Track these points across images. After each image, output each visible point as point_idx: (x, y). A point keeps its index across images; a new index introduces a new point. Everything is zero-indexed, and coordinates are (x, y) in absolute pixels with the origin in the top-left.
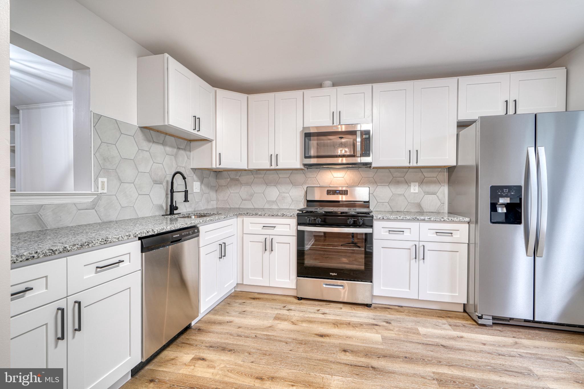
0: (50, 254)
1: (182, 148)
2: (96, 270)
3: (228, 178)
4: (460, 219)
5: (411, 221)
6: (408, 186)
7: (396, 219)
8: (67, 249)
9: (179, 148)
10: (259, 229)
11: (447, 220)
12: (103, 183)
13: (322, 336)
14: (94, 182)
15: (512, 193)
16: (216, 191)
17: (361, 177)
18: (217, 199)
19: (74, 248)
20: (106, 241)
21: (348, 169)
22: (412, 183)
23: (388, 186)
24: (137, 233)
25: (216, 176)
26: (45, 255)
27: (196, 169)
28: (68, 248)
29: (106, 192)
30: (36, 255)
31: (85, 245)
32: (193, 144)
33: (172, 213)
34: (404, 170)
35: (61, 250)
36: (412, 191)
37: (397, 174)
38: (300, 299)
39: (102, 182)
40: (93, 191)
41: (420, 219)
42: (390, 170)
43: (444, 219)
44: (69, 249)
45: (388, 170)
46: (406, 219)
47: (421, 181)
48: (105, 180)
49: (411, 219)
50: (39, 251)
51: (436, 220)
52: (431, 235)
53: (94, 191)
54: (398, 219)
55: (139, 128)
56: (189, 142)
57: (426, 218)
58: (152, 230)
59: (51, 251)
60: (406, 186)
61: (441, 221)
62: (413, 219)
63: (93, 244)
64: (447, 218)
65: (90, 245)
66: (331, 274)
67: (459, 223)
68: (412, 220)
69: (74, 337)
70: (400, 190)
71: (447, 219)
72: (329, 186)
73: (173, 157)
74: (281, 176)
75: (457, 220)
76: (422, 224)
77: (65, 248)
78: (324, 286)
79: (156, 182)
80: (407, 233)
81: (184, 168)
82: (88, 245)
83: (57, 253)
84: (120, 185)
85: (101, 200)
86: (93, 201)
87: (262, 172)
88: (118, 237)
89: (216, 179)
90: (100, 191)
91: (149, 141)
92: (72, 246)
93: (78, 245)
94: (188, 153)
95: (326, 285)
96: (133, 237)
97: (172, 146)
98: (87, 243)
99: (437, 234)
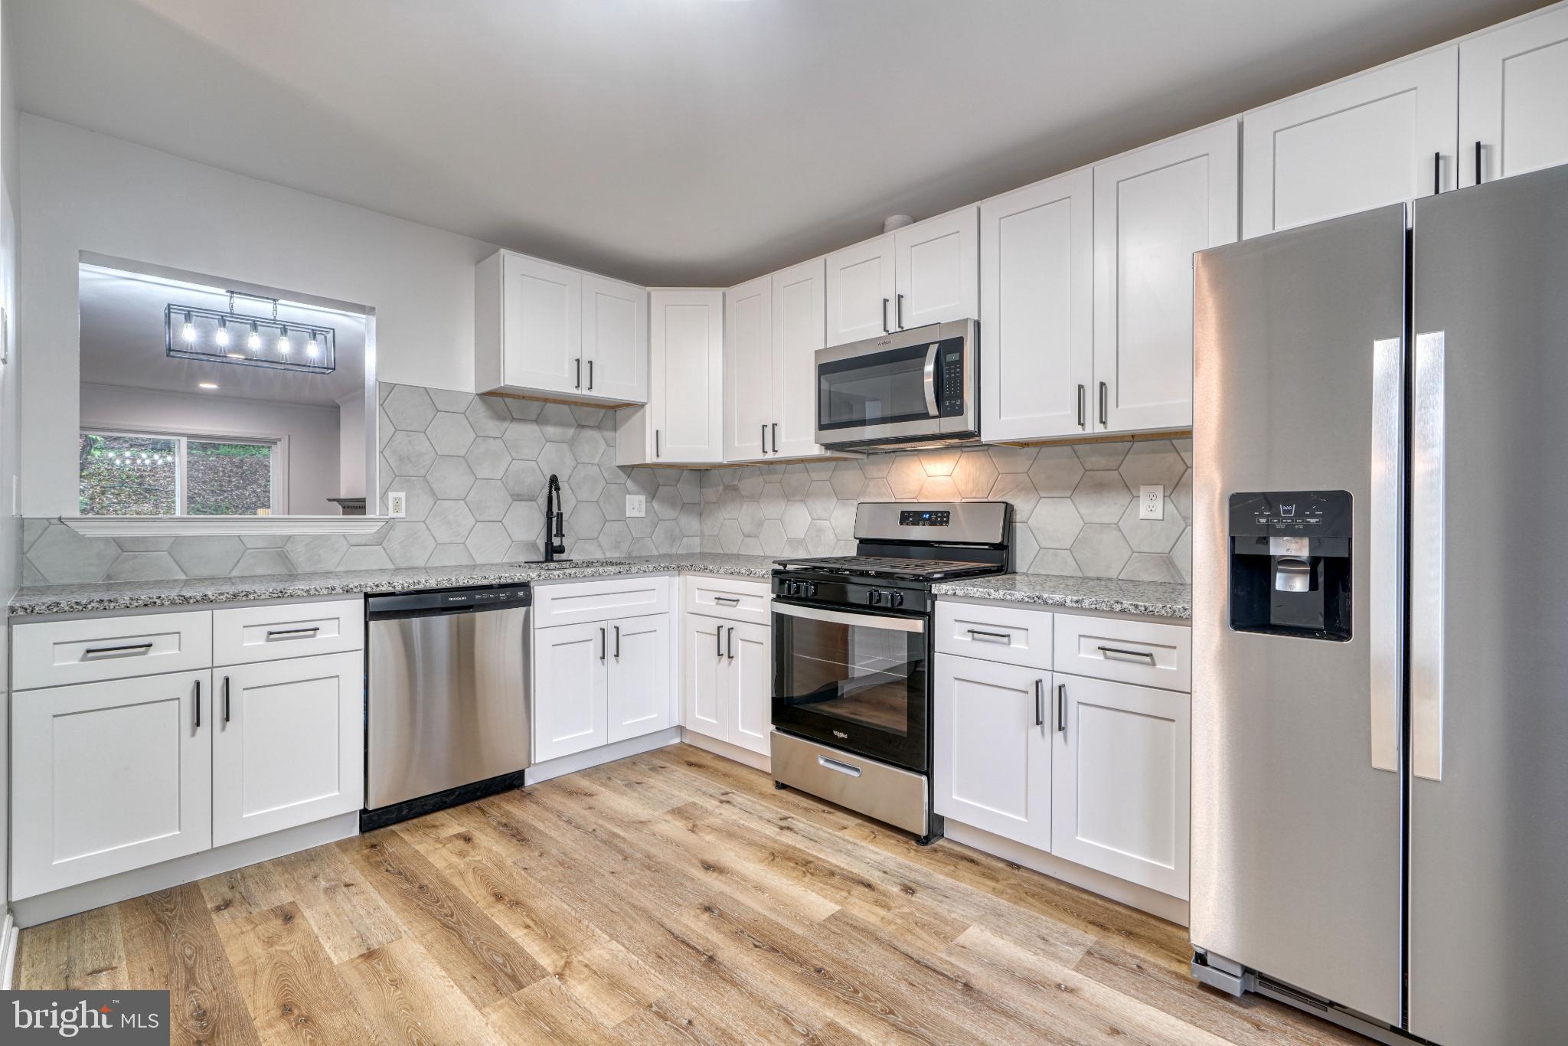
0: (181, 601)
1: (588, 426)
2: (268, 637)
3: (719, 485)
4: (1174, 607)
5: (1024, 606)
6: (1131, 497)
7: (987, 596)
8: (209, 598)
9: (581, 426)
10: (708, 603)
11: (1133, 611)
12: (397, 502)
13: (708, 867)
14: (381, 498)
15: (1313, 521)
16: (700, 515)
17: (997, 474)
18: (701, 533)
19: (222, 597)
20: (281, 592)
21: (962, 452)
22: (1142, 487)
23: (1070, 497)
24: (351, 586)
25: (700, 481)
26: (173, 603)
27: (633, 467)
28: (210, 596)
29: (404, 516)
30: (158, 601)
31: (241, 595)
32: (620, 413)
33: (549, 559)
34: (1119, 445)
35: (199, 598)
36: (1143, 513)
37: (1097, 461)
38: (781, 786)
39: (395, 499)
40: (378, 514)
41: (1051, 602)
42: (1076, 447)
43: (1124, 606)
44: (212, 598)
45: (1068, 449)
46: (1013, 598)
47: (1175, 481)
48: (402, 495)
49: (1026, 599)
50: (163, 596)
51: (1097, 606)
52: (1090, 659)
53: (380, 515)
54: (991, 597)
55: (477, 397)
56: (611, 412)
57: (1068, 601)
58: (389, 583)
59: (182, 598)
60: (1123, 499)
61: (1112, 611)
62: (1032, 601)
63: (255, 595)
64: (1131, 605)
65: (251, 597)
66: (835, 733)
67: (1169, 621)
68: (1028, 602)
69: (223, 729)
70: (1106, 510)
71: (1131, 607)
72: (916, 501)
73: (565, 447)
74: (815, 476)
75: (1163, 612)
76: (1062, 618)
77: (206, 596)
78: (822, 762)
79: (517, 497)
80: (1018, 644)
81: (596, 468)
82: (247, 595)
83: (191, 601)
84: (435, 504)
85: (394, 530)
86: (378, 532)
87: (778, 467)
88: (308, 588)
89: (700, 487)
90: (391, 514)
91: (501, 418)
92: (217, 595)
93: (228, 593)
94: (608, 434)
95: (827, 761)
96: (341, 591)
97: (561, 423)
98: (244, 593)
99: (1105, 654)
